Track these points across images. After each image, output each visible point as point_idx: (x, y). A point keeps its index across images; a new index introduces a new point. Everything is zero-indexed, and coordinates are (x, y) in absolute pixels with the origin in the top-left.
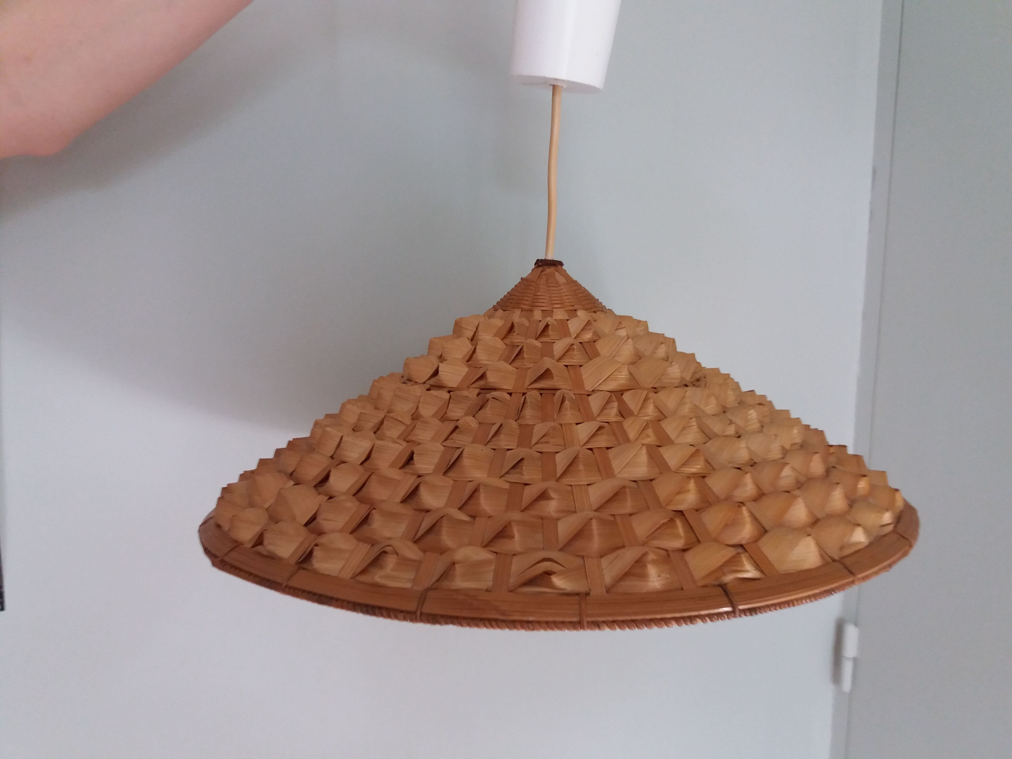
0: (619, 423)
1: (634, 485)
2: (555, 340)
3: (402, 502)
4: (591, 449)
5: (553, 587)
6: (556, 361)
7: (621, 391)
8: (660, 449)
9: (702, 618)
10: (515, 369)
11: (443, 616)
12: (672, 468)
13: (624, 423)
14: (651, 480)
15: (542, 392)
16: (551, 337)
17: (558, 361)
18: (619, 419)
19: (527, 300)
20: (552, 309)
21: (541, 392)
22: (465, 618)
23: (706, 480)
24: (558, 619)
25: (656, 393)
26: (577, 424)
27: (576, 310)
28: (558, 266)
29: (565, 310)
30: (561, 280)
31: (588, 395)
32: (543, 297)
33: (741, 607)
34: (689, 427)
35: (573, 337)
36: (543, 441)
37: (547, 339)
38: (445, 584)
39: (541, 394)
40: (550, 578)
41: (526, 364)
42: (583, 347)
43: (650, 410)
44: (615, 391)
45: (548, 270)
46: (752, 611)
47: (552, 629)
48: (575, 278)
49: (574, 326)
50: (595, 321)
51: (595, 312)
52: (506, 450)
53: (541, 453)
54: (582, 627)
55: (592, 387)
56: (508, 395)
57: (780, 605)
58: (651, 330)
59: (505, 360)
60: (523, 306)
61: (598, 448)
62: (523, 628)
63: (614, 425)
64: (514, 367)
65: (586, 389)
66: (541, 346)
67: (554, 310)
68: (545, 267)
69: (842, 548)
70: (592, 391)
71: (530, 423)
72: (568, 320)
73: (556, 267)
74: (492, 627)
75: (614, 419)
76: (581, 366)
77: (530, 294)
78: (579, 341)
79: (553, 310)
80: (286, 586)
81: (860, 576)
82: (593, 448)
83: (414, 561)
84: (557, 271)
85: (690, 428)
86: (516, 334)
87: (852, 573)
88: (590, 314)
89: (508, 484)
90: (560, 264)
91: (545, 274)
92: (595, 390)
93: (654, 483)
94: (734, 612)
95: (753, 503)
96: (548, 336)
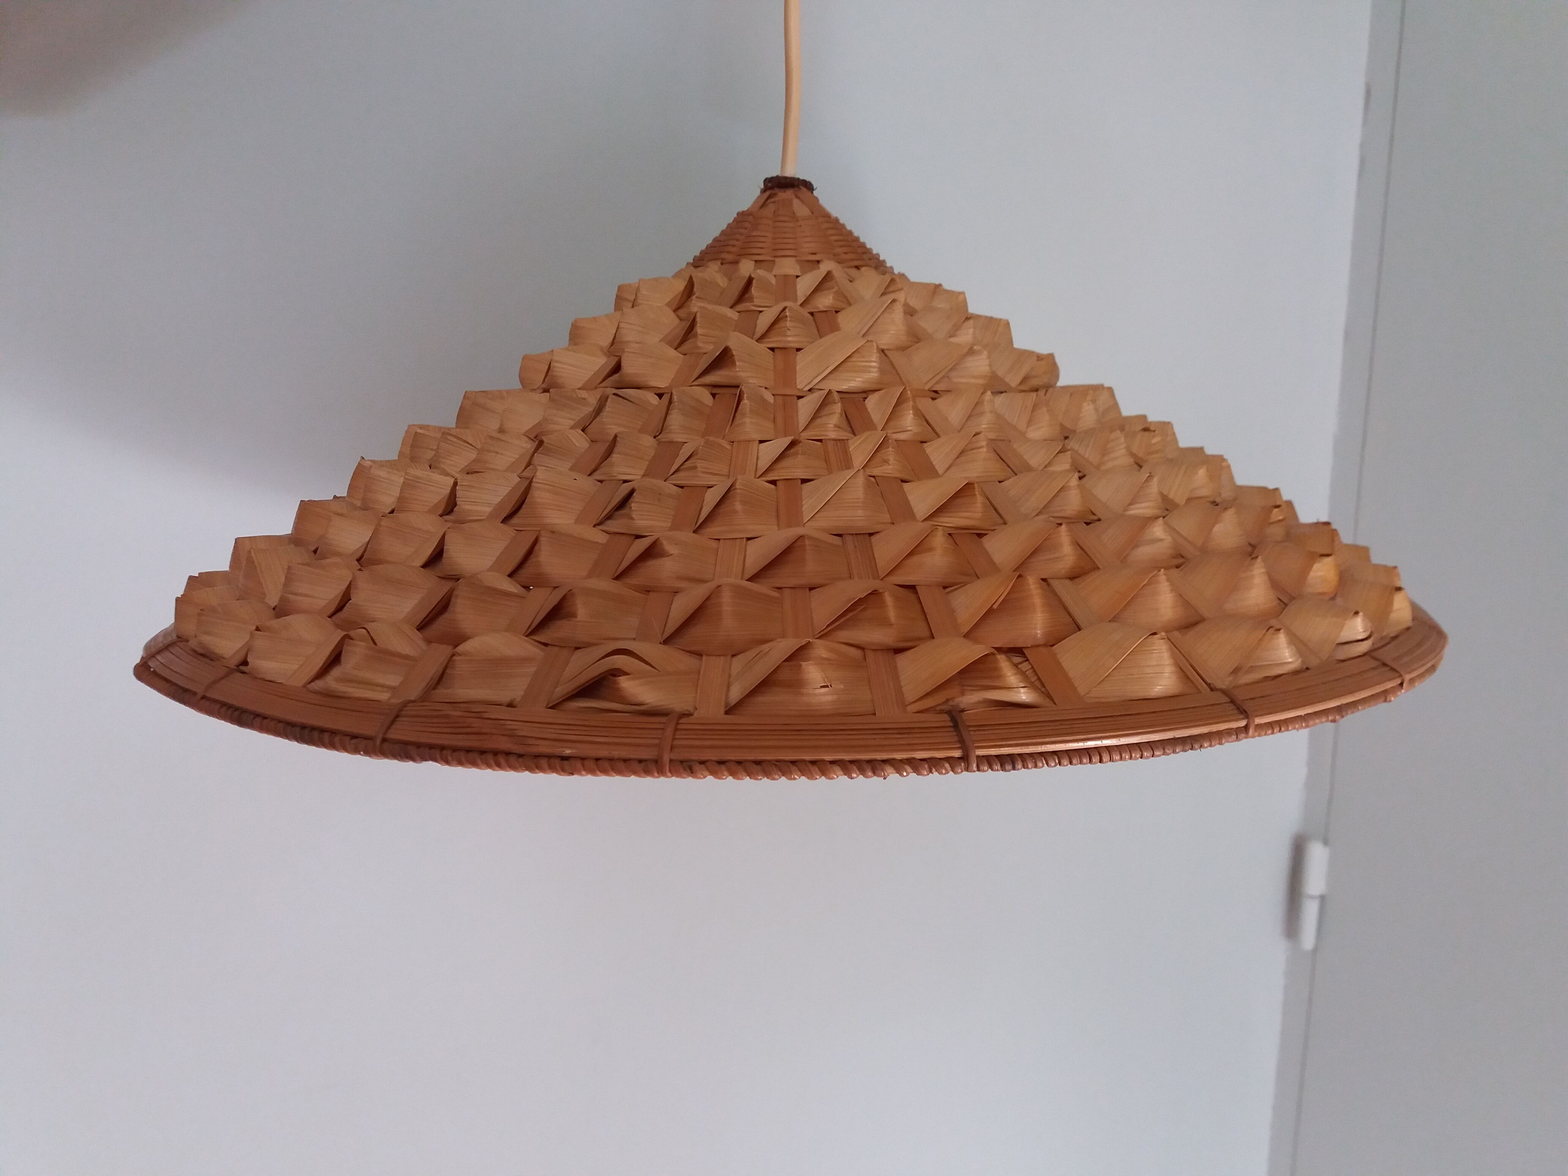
0: (842, 443)
1: (837, 541)
2: (761, 307)
3: (425, 566)
4: (774, 482)
5: (622, 700)
6: (756, 341)
7: (864, 392)
8: (905, 485)
9: (898, 766)
10: (682, 355)
11: (418, 745)
12: (917, 516)
13: (850, 442)
14: (871, 534)
15: (715, 391)
16: (757, 302)
17: (759, 341)
18: (844, 435)
19: (734, 246)
20: (773, 259)
21: (713, 392)
22: (455, 749)
23: (985, 539)
24: (616, 753)
25: (933, 399)
26: (761, 442)
27: (818, 262)
28: (800, 189)
29: (797, 261)
30: (801, 209)
31: (800, 397)
32: (762, 239)
33: (981, 752)
34: (973, 449)
35: (800, 302)
36: (690, 465)
37: (748, 304)
38: (442, 692)
39: (714, 395)
40: (615, 683)
41: (701, 345)
42: (815, 320)
43: (908, 421)
44: (854, 391)
45: (780, 194)
46: (1007, 762)
47: (605, 772)
48: (834, 212)
49: (805, 284)
50: (851, 281)
51: (857, 267)
52: (622, 482)
53: (682, 487)
54: (661, 772)
55: (809, 383)
56: (656, 396)
57: (1071, 756)
58: (973, 309)
59: (670, 343)
60: (725, 256)
61: (786, 479)
62: (552, 769)
63: (830, 445)
64: (680, 353)
65: (798, 387)
66: (736, 319)
67: (777, 260)
68: (776, 190)
69: (1236, 671)
70: (810, 390)
71: (679, 438)
72: (797, 277)
73: (796, 189)
74: (499, 766)
75: (833, 435)
76: (798, 350)
77: (742, 234)
78: (808, 311)
79: (774, 261)
80: (203, 697)
81: (1259, 721)
82: (777, 480)
83: (406, 657)
84: (797, 197)
85: (975, 451)
86: (696, 297)
87: (1244, 713)
88: (847, 270)
89: (607, 536)
90: (808, 186)
91: (774, 202)
92: (814, 389)
93: (874, 539)
94: (965, 759)
95: (1067, 582)
96: (751, 300)
